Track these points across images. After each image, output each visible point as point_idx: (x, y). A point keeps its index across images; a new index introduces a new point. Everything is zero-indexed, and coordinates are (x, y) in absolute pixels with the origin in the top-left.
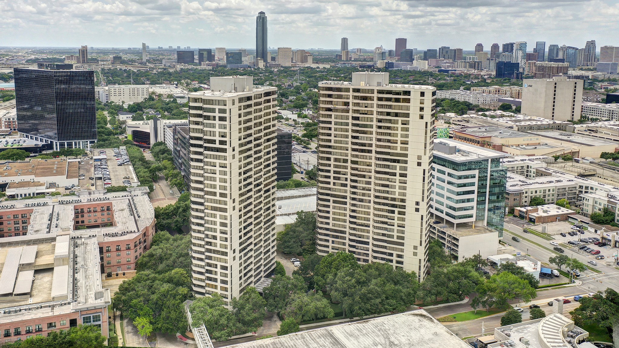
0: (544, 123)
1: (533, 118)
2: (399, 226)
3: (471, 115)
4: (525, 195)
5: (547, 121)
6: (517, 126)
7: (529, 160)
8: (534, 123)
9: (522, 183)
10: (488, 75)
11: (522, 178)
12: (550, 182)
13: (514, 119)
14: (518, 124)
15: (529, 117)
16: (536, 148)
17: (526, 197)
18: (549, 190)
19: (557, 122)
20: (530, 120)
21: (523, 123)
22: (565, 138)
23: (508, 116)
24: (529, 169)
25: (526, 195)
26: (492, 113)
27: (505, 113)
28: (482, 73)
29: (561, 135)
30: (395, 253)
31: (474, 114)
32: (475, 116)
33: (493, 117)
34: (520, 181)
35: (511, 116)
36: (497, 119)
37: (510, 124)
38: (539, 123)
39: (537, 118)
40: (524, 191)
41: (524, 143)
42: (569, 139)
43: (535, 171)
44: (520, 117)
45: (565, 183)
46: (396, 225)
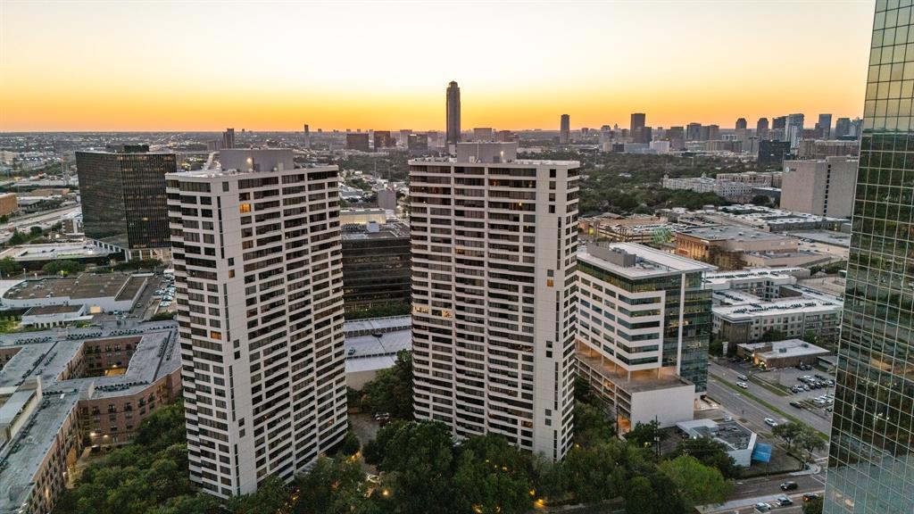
0: (809, 220)
1: (795, 214)
2: (524, 379)
3: (708, 211)
4: (755, 325)
5: (812, 219)
6: (769, 225)
7: (772, 273)
8: (795, 220)
9: (752, 308)
10: (748, 158)
11: (755, 300)
12: (796, 306)
13: (767, 215)
14: (770, 222)
15: (790, 213)
16: (789, 256)
17: (757, 328)
18: (793, 319)
19: (828, 219)
20: (790, 217)
21: (778, 222)
22: (837, 241)
23: (760, 212)
24: (770, 287)
25: (757, 325)
26: (738, 207)
27: (756, 208)
28: (740, 157)
29: (831, 237)
30: (520, 419)
31: (712, 208)
32: (713, 211)
33: (737, 213)
34: (751, 304)
35: (764, 212)
36: (743, 216)
37: (761, 222)
38: (802, 221)
39: (800, 215)
40: (754, 321)
41: (773, 248)
42: (840, 243)
43: (778, 288)
44: (778, 212)
45: (820, 308)
46: (520, 376)
